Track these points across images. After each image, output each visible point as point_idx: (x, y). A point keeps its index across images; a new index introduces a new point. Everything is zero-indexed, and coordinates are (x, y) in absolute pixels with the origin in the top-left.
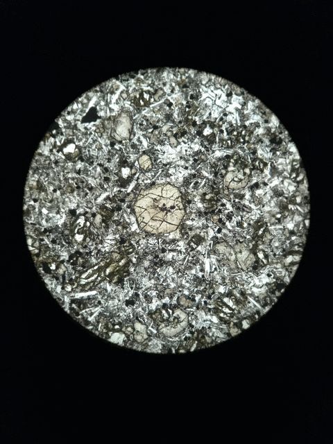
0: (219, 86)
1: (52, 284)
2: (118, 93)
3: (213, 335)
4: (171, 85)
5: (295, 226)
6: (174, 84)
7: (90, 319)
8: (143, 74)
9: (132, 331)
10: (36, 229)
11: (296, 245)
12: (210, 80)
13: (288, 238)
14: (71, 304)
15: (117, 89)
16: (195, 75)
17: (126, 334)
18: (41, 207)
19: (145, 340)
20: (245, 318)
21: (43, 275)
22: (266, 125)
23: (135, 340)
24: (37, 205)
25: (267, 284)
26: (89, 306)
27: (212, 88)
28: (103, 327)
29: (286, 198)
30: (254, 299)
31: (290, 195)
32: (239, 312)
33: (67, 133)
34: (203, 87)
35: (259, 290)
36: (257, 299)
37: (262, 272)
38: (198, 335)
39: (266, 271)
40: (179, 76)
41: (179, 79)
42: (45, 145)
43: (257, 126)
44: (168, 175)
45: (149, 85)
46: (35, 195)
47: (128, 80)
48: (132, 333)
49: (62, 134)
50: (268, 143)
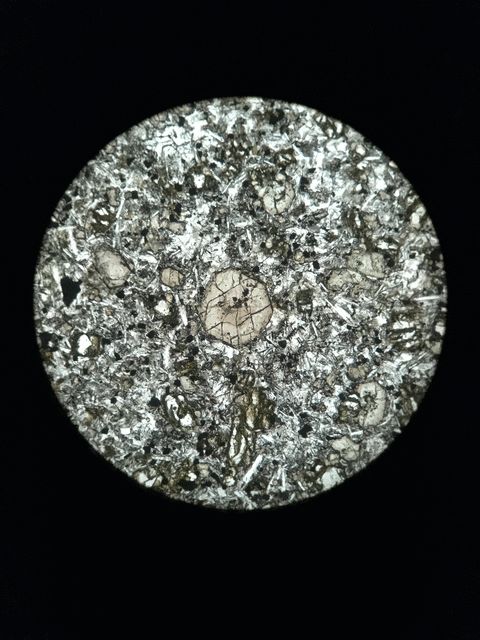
0: (162, 125)
1: (209, 495)
2: (71, 238)
3: (421, 375)
4: (115, 175)
5: (385, 179)
6: (116, 171)
7: (283, 489)
8: (75, 194)
9: (337, 456)
10: (136, 458)
11: (406, 198)
12: (147, 128)
13: (392, 199)
14: (249, 495)
15: (67, 236)
16: (128, 140)
17: (334, 466)
18: (117, 432)
19: (359, 451)
20: (435, 324)
21: (192, 495)
22: (250, 112)
23: (350, 462)
24: (111, 433)
25: (420, 267)
26: (268, 477)
27: (158, 133)
28: (305, 484)
29: (347, 162)
30: (424, 295)
31: (347, 154)
32: (423, 324)
33: (64, 332)
34: (147, 143)
35: (419, 280)
36: (426, 292)
37: (401, 260)
38: (406, 389)
39: (405, 255)
40: (113, 157)
41: (116, 161)
42: (55, 367)
43: (242, 123)
44: (207, 266)
45: (93, 198)
46: (100, 426)
47: (67, 216)
48: (340, 458)
49: (61, 338)
50: (271, 128)
